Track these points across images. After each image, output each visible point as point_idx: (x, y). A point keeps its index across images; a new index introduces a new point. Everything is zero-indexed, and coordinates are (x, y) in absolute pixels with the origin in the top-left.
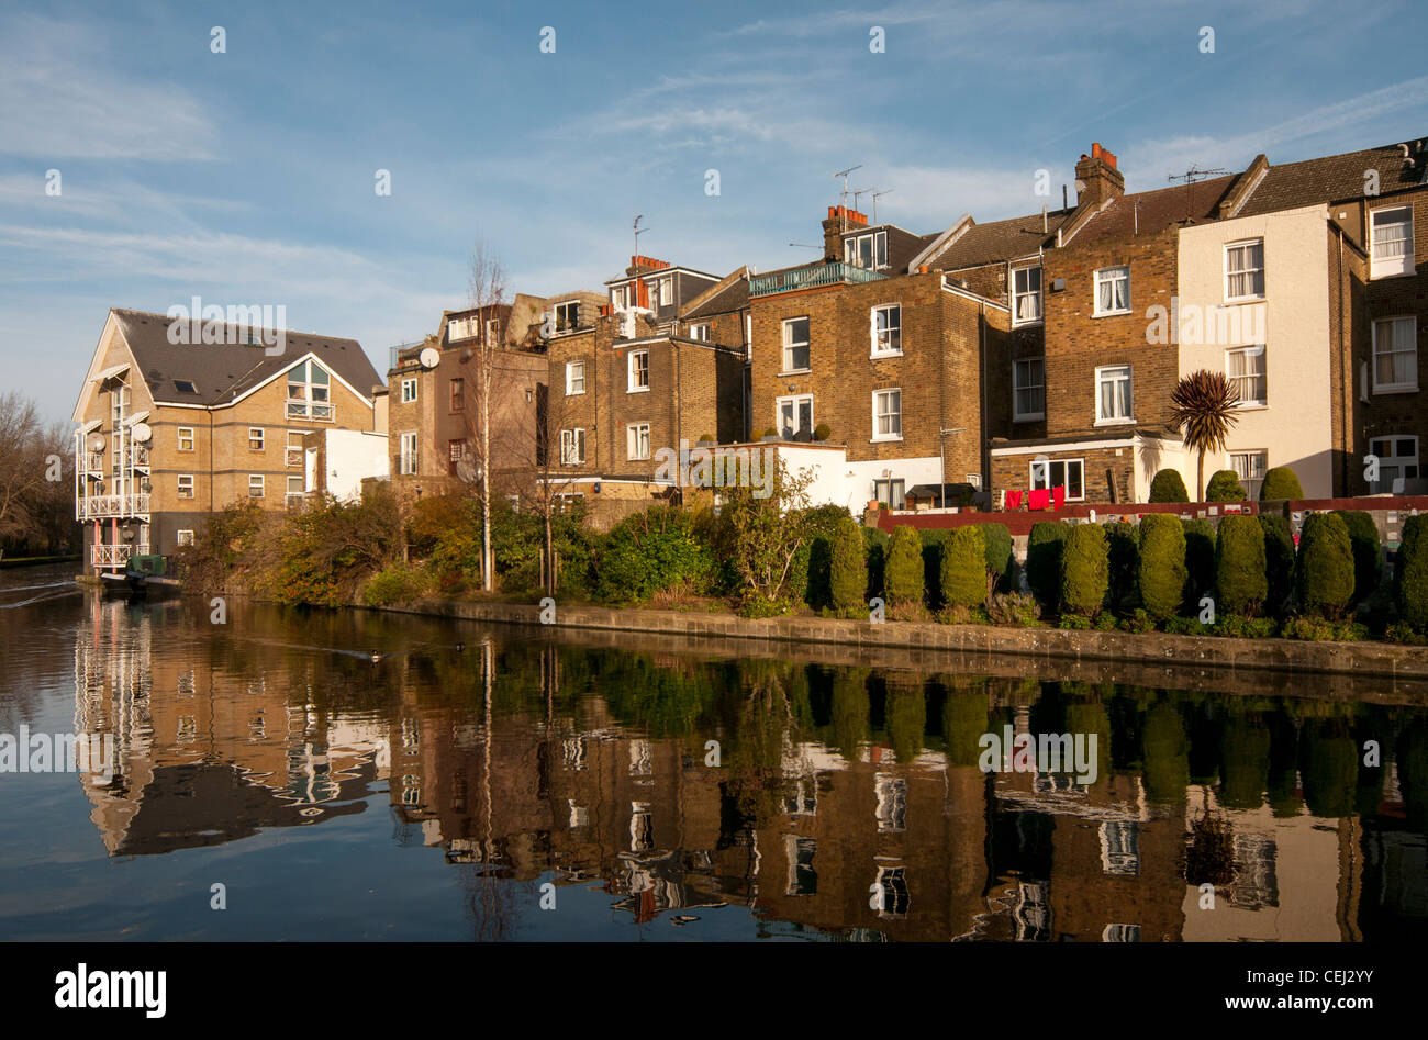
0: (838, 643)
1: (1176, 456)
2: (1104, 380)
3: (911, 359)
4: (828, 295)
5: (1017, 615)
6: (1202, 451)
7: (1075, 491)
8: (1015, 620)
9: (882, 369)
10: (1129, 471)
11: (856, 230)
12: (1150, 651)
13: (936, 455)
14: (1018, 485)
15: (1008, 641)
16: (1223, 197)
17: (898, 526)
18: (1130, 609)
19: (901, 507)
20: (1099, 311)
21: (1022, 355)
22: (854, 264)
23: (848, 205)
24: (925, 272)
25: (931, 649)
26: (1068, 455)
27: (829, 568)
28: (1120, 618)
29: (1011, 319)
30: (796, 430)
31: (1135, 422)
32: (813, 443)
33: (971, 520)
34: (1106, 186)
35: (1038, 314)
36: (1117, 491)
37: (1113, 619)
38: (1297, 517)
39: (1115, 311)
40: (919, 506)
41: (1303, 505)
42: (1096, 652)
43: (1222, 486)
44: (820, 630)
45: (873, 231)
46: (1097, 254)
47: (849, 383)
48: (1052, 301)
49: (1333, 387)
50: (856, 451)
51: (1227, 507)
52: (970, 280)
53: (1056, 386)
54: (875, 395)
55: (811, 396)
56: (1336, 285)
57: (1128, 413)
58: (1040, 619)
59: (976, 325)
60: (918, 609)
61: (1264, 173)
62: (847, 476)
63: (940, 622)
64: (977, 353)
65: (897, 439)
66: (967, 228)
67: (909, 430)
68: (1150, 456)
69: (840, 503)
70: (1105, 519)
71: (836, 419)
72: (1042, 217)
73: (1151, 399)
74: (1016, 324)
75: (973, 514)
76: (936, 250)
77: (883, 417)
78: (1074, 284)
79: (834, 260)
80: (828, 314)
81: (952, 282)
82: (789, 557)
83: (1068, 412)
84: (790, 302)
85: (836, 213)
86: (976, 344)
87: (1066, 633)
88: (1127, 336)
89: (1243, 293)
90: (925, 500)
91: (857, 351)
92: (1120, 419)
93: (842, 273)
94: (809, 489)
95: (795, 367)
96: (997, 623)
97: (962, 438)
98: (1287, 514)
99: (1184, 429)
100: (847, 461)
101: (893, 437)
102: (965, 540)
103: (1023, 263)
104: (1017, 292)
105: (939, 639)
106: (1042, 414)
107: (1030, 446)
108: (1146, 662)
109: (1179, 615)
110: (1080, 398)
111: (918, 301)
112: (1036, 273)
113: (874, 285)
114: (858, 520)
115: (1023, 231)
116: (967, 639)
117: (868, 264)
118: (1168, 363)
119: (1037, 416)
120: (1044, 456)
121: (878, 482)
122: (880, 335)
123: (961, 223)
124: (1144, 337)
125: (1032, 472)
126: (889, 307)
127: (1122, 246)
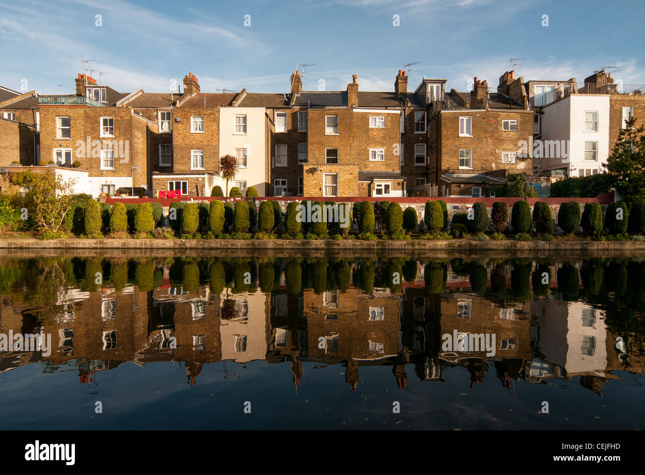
0: (88, 248)
1: (219, 181)
2: (195, 154)
3: (118, 139)
4: (79, 109)
5: (166, 235)
6: (228, 180)
7: (185, 191)
8: (165, 237)
10: (204, 186)
11: (92, 85)
12: (213, 245)
13: (129, 176)
14: (163, 189)
15: (162, 244)
16: (234, 99)
17: (116, 203)
18: (206, 231)
19: (115, 195)
20: (193, 131)
21: (163, 143)
22: (91, 98)
23: (88, 74)
24: (124, 107)
25: (130, 248)
26: (182, 179)
27: (84, 219)
28: (203, 235)
29: (159, 129)
30: (63, 162)
31: (205, 169)
32: (72, 168)
33: (147, 201)
34: (194, 88)
35: (169, 129)
36: (200, 192)
37: (201, 235)
38: (257, 202)
39: (198, 131)
40: (122, 195)
41: (259, 199)
42: (194, 246)
43: (234, 192)
44: (80, 243)
45: (100, 87)
46: (192, 111)
48: (175, 125)
49: (266, 163)
50: (93, 173)
51: (236, 199)
52: (143, 113)
53: (177, 155)
55: (71, 149)
56: (267, 133)
57: (202, 167)
58: (174, 236)
59: (146, 130)
60: (125, 234)
61: (245, 95)
62: (89, 182)
63: (134, 238)
64: (146, 140)
65: (113, 169)
66: (141, 93)
67: (117, 166)
68: (211, 182)
69: (88, 193)
70: (196, 202)
71: (83, 159)
72: (171, 95)
73: (210, 162)
74: (161, 131)
75: (146, 199)
76: (128, 99)
78: (184, 120)
79: (81, 95)
80: (80, 117)
81: (136, 112)
82: (64, 215)
83: (181, 164)
84: (60, 109)
86: (145, 137)
87: (184, 240)
88: (203, 141)
89: (240, 131)
90: (125, 193)
91: (94, 133)
92: (200, 168)
93: (86, 101)
94: (73, 187)
95: (63, 137)
96: (157, 238)
97: (139, 171)
98: (254, 201)
99: (221, 173)
100: (89, 176)
101: (110, 168)
102: (144, 209)
103: (163, 110)
104: (161, 120)
105: (134, 245)
107: (168, 175)
108: (212, 249)
109: (223, 233)
110: (186, 160)
111: (122, 117)
112: (168, 114)
113: (101, 108)
114: (96, 200)
115: (163, 98)
116: (145, 244)
117: (97, 100)
118: (216, 151)
119: (170, 165)
120: (173, 179)
121: (103, 185)
122: (104, 128)
123: (138, 91)
124: (208, 141)
125: (169, 184)
126: (108, 118)
127: (201, 110)
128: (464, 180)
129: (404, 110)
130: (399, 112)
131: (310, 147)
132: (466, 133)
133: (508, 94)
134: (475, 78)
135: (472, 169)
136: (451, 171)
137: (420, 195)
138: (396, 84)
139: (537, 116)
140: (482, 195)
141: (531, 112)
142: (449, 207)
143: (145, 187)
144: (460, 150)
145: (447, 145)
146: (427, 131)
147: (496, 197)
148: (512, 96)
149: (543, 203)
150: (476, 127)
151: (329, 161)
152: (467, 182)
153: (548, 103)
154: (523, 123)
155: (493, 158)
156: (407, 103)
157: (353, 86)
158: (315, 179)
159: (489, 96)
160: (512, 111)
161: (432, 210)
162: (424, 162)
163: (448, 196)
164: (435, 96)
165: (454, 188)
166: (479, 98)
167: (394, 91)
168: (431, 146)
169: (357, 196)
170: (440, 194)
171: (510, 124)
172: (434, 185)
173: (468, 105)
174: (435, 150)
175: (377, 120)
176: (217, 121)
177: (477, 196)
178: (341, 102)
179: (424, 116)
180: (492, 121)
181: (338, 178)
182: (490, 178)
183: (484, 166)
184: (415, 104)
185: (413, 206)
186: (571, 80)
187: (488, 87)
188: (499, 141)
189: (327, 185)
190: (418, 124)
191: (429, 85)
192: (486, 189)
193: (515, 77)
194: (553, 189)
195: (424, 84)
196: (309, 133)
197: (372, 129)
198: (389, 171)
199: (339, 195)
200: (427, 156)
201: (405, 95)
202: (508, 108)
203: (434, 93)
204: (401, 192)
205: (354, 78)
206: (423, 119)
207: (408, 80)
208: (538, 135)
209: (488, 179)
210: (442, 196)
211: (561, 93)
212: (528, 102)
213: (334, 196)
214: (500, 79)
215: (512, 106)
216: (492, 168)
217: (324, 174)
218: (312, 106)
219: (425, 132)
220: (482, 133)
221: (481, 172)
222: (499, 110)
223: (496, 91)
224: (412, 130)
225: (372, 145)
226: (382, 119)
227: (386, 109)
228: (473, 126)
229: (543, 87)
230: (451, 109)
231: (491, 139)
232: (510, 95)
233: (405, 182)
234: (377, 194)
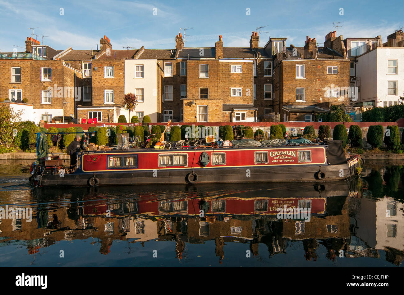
0: (31, 159)
1: (124, 112)
2: (107, 93)
3: (54, 83)
4: (27, 62)
6: (130, 111)
7: (100, 119)
9: (45, 84)
10: (113, 115)
11: (36, 45)
13: (61, 109)
14: (85, 117)
16: (135, 54)
17: (51, 127)
19: (51, 122)
20: (106, 76)
21: (85, 85)
22: (36, 54)
23: (34, 37)
24: (59, 60)
26: (98, 110)
27: (28, 138)
29: (83, 75)
30: (16, 99)
31: (114, 103)
32: (22, 103)
33: (72, 126)
34: (108, 46)
35: (90, 75)
36: (110, 120)
38: (150, 126)
39: (110, 77)
40: (56, 122)
41: (152, 124)
43: (134, 119)
44: (25, 156)
45: (42, 46)
46: (106, 62)
47: (34, 87)
48: (94, 72)
49: (157, 99)
50: (36, 106)
51: (135, 124)
52: (71, 64)
53: (95, 93)
54: (43, 91)
55: (21, 90)
56: (158, 77)
57: (113, 101)
59: (73, 76)
60: (57, 149)
61: (143, 50)
62: (33, 113)
63: (63, 152)
64: (73, 83)
65: (50, 104)
66: (70, 50)
67: (53, 101)
68: (118, 112)
69: (32, 120)
70: (107, 126)
71: (30, 97)
72: (91, 51)
73: (118, 98)
74: (84, 77)
75: (72, 124)
76: (62, 55)
77: (45, 98)
78: (100, 69)
79: (29, 52)
80: (27, 67)
81: (66, 64)
83: (98, 100)
84: (14, 62)
85: (30, 39)
86: (73, 81)
88: (113, 83)
89: (139, 76)
90: (58, 120)
91: (37, 79)
92: (111, 103)
93: (32, 56)
94: (21, 116)
95: (16, 81)
97: (69, 105)
98: (148, 126)
99: (126, 106)
100: (33, 109)
101: (48, 103)
102: (70, 131)
103: (86, 62)
104: (85, 69)
105: (63, 156)
106: (91, 100)
107: (88, 108)
110: (101, 97)
111: (56, 67)
112: (89, 65)
113: (42, 61)
114: (37, 125)
115: (86, 54)
117: (40, 55)
118: (122, 90)
119: (90, 100)
120: (91, 110)
121: (43, 115)
122: (44, 75)
123: (68, 49)
124: (117, 83)
125: (88, 114)
126: (47, 68)
127: (111, 61)
128: (300, 110)
129: (256, 60)
130: (252, 61)
131: (189, 87)
132: (301, 76)
133: (332, 48)
134: (307, 37)
135: (305, 101)
136: (290, 103)
137: (267, 121)
138: (251, 42)
139: (353, 63)
140: (313, 120)
141: (348, 60)
142: (288, 129)
143: (73, 116)
144: (296, 88)
145: (287, 84)
146: (273, 75)
147: (322, 122)
148: (334, 49)
149: (355, 126)
150: (308, 72)
151: (202, 97)
152: (302, 111)
153: (361, 54)
154: (342, 68)
155: (320, 94)
156: (258, 55)
157: (219, 43)
158: (192, 110)
159: (317, 49)
160: (334, 60)
161: (275, 131)
162: (271, 97)
163: (288, 121)
164: (278, 50)
165: (292, 115)
166: (310, 51)
167: (250, 47)
168: (276, 86)
169: (221, 122)
170: (282, 120)
171: (332, 69)
172: (278, 113)
173: (302, 56)
174: (278, 88)
175: (236, 67)
176: (123, 69)
177: (309, 121)
178: (211, 55)
179: (270, 64)
180: (320, 67)
181: (208, 109)
182: (318, 108)
183: (314, 100)
184: (264, 56)
185: (262, 129)
186: (378, 37)
187: (317, 43)
188: (325, 82)
189: (200, 114)
190: (266, 70)
191: (274, 42)
192: (315, 116)
193: (337, 36)
194: (364, 116)
195: (270, 42)
196: (188, 77)
197: (233, 74)
198: (245, 103)
199: (209, 121)
200: (273, 93)
201: (257, 49)
202: (332, 58)
203: (278, 48)
204: (253, 118)
205: (220, 37)
206: (270, 66)
207: (259, 39)
208: (353, 77)
209: (317, 109)
211: (371, 47)
212: (347, 53)
213: (205, 122)
214: (326, 37)
215: (335, 57)
216: (320, 101)
217: (198, 106)
218: (191, 58)
219: (271, 76)
220: (312, 76)
221: (312, 104)
222: (325, 59)
223: (323, 46)
224: (262, 74)
225: (233, 85)
226: (240, 66)
227: (243, 59)
228: (306, 71)
229: (357, 42)
230: (290, 59)
231: (319, 80)
232: (333, 48)
233: (257, 112)
234: (236, 120)
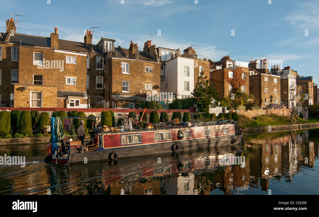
128: (125, 99)
129: (90, 55)
130: (86, 55)
131: (20, 73)
132: (126, 72)
133: (149, 53)
134: (131, 41)
135: (129, 92)
136: (118, 93)
137: (99, 107)
138: (85, 38)
139: (163, 66)
140: (135, 107)
141: (159, 63)
142: (116, 114)
144: (123, 81)
145: (115, 78)
146: (104, 69)
148: (150, 54)
149: (165, 112)
150: (131, 68)
151: (35, 83)
152: (127, 100)
153: (168, 60)
154: (156, 69)
155: (140, 87)
156: (92, 50)
157: (55, 35)
158: (24, 95)
159: (138, 52)
160: (150, 62)
161: (105, 116)
162: (102, 87)
163: (116, 108)
164: (109, 48)
165: (119, 103)
166: (133, 53)
167: (84, 42)
168: (106, 78)
169: (56, 107)
170: (111, 107)
171: (149, 69)
172: (108, 101)
173: (127, 56)
174: (108, 80)
175: (71, 58)
177: (132, 108)
178: (46, 44)
179: (102, 60)
180: (140, 66)
181: (42, 95)
182: (139, 98)
183: (136, 91)
184: (97, 52)
185: (94, 114)
186: (178, 49)
187: (138, 47)
188: (144, 78)
189: (33, 99)
190: (98, 64)
191: (105, 42)
192: (137, 104)
193: (152, 44)
194: (170, 105)
195: (102, 41)
196: (20, 63)
197: (68, 64)
198: (79, 91)
199: (42, 106)
200: (104, 84)
201: (91, 45)
202: (149, 61)
203: (108, 47)
204: (86, 105)
205: (56, 30)
206: (101, 61)
207: (92, 37)
208: (163, 76)
209: (138, 98)
210: (112, 108)
211: (174, 56)
212: (159, 58)
213: (39, 107)
214: (145, 44)
215: (151, 60)
216: (140, 92)
217: (31, 92)
218: (23, 44)
219: (103, 69)
220: (135, 73)
221: (134, 95)
222: (144, 61)
223: (142, 50)
224: (94, 67)
225: (68, 75)
226: (75, 58)
227: (78, 52)
228: (130, 68)
229: (165, 51)
230: (118, 57)
231: (140, 76)
232: (150, 53)
233: (89, 99)
234: (70, 106)
